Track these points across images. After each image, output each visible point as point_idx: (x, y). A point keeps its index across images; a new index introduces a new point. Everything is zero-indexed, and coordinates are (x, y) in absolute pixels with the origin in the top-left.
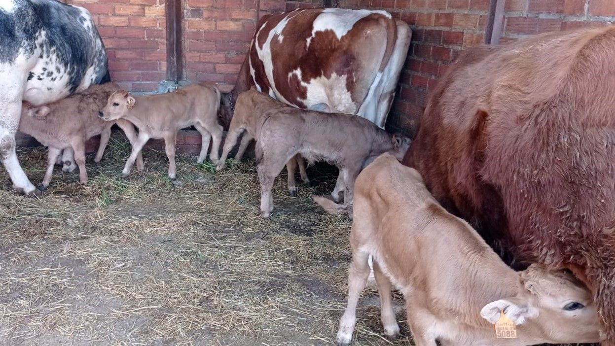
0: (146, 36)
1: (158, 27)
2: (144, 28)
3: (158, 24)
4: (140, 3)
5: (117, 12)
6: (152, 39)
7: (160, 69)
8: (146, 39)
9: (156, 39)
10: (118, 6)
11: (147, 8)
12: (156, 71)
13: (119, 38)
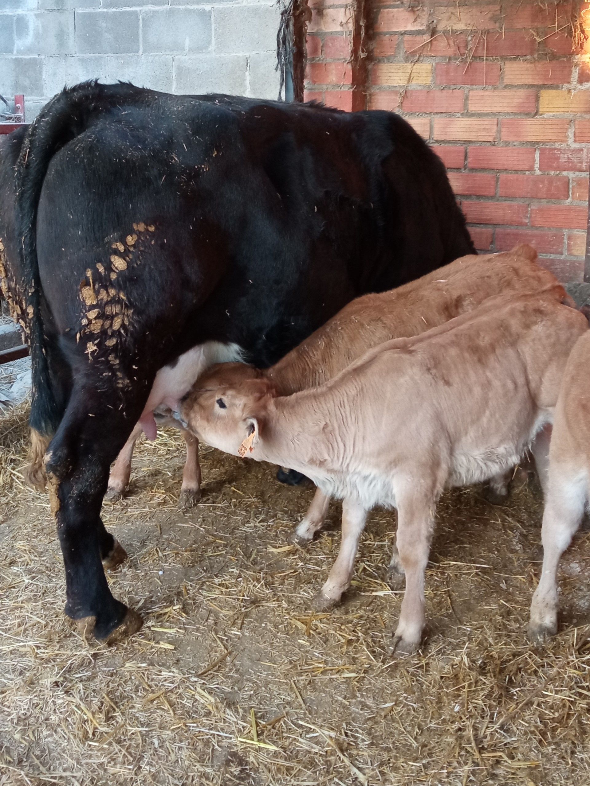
0: (537, 166)
1: (571, 141)
2: (534, 144)
3: (570, 134)
4: (530, 81)
5: (472, 108)
6: (552, 173)
7: (569, 249)
8: (538, 172)
9: (565, 173)
10: (476, 93)
11: (545, 95)
12: (557, 257)
13: (472, 169)
